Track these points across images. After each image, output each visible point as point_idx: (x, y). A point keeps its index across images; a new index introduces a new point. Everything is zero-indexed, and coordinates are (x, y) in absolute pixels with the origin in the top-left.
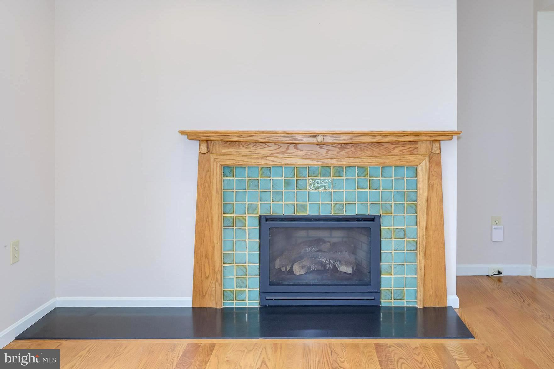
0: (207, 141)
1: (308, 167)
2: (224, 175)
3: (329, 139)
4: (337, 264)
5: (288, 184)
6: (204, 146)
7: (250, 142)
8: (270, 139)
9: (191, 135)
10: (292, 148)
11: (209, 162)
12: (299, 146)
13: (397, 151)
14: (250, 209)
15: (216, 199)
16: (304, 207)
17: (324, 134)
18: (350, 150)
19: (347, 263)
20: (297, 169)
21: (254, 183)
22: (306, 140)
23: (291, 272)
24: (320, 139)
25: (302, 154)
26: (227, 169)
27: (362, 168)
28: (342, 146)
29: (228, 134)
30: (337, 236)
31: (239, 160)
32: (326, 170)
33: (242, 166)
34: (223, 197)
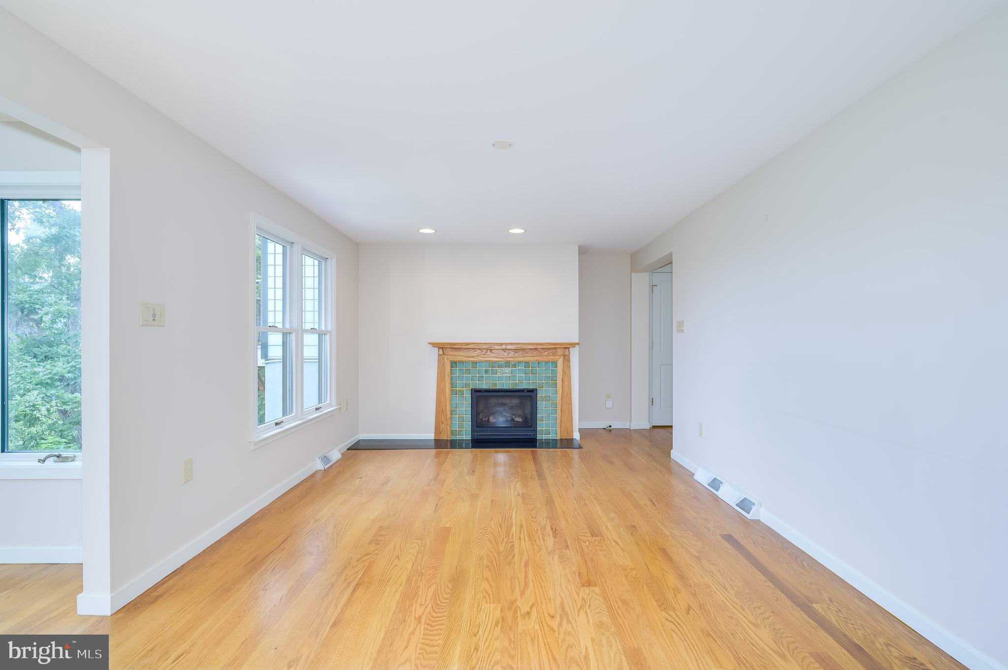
0: (442, 348)
1: (495, 362)
2: (452, 367)
3: (509, 347)
4: (514, 417)
5: (486, 371)
6: (441, 351)
7: (466, 349)
8: (477, 347)
9: (434, 345)
10: (489, 352)
11: (444, 359)
12: (493, 351)
13: (546, 353)
14: (467, 385)
15: (447, 380)
16: (496, 384)
17: (506, 344)
18: (520, 353)
19: (519, 416)
20: (492, 364)
21: (468, 371)
22: (497, 347)
23: (488, 420)
24: (504, 347)
25: (494, 355)
26: (454, 364)
27: (527, 364)
28: (516, 351)
29: (454, 344)
30: (515, 401)
31: (460, 359)
32: (507, 364)
33: (462, 362)
34: (451, 379)
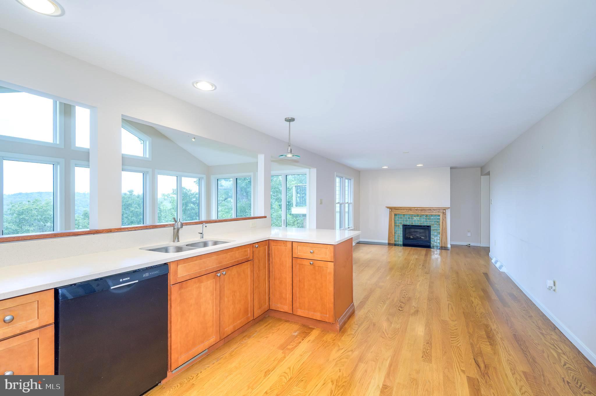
0: (391, 209)
1: (413, 215)
2: (395, 216)
3: (418, 209)
4: (421, 237)
5: (409, 218)
6: (390, 210)
7: (401, 209)
8: (405, 209)
9: (388, 207)
10: (410, 211)
11: (392, 213)
12: (412, 210)
13: (435, 211)
14: (401, 223)
15: (393, 221)
16: (413, 223)
17: (417, 208)
18: (424, 211)
19: (423, 236)
20: (412, 215)
21: (401, 218)
22: (413, 209)
23: (410, 237)
24: (416, 209)
25: (412, 212)
26: (395, 215)
27: (427, 216)
28: (421, 210)
29: (396, 207)
30: (422, 231)
31: (398, 213)
32: (418, 216)
33: (399, 214)
34: (395, 220)
